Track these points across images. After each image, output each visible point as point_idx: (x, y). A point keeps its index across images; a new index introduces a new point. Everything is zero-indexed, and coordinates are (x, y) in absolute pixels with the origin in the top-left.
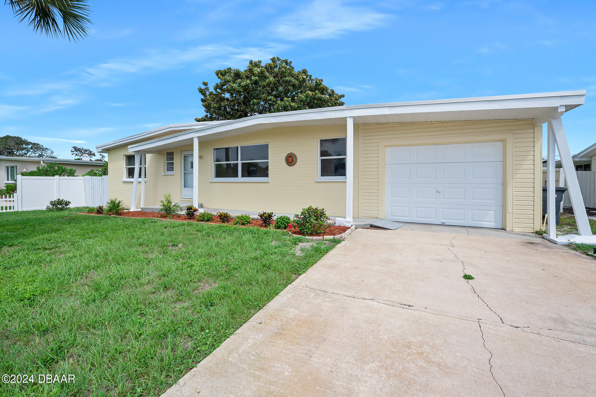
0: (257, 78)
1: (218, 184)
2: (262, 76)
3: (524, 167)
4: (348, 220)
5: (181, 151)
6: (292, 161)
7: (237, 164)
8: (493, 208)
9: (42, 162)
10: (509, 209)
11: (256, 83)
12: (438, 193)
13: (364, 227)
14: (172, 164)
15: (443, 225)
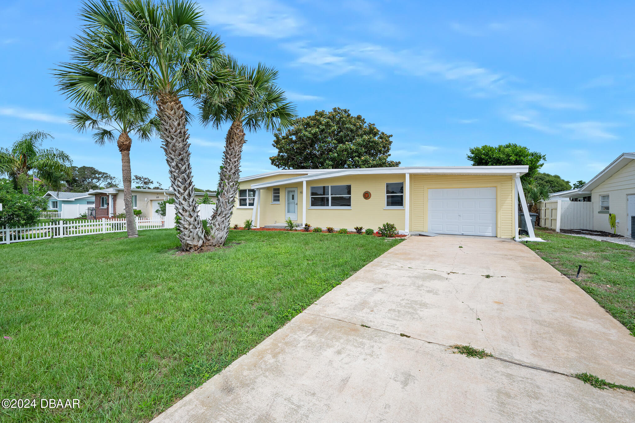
0: (324, 127)
1: (314, 210)
2: (328, 125)
3: (506, 202)
4: (406, 231)
5: (286, 188)
6: (368, 196)
7: (328, 197)
8: (491, 225)
9: (165, 193)
10: (499, 225)
11: (323, 130)
12: (459, 217)
13: (416, 235)
14: (279, 196)
15: (463, 235)
